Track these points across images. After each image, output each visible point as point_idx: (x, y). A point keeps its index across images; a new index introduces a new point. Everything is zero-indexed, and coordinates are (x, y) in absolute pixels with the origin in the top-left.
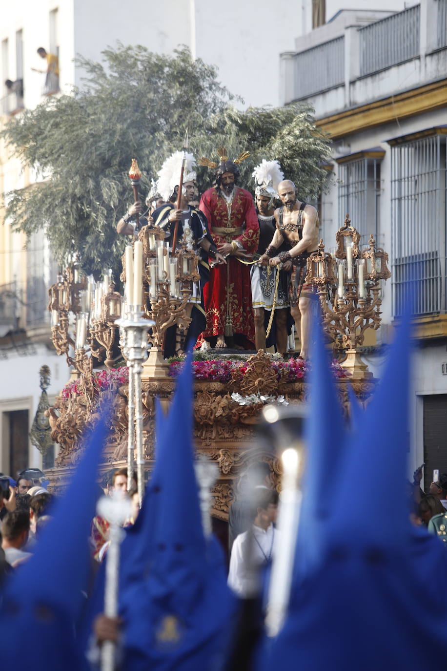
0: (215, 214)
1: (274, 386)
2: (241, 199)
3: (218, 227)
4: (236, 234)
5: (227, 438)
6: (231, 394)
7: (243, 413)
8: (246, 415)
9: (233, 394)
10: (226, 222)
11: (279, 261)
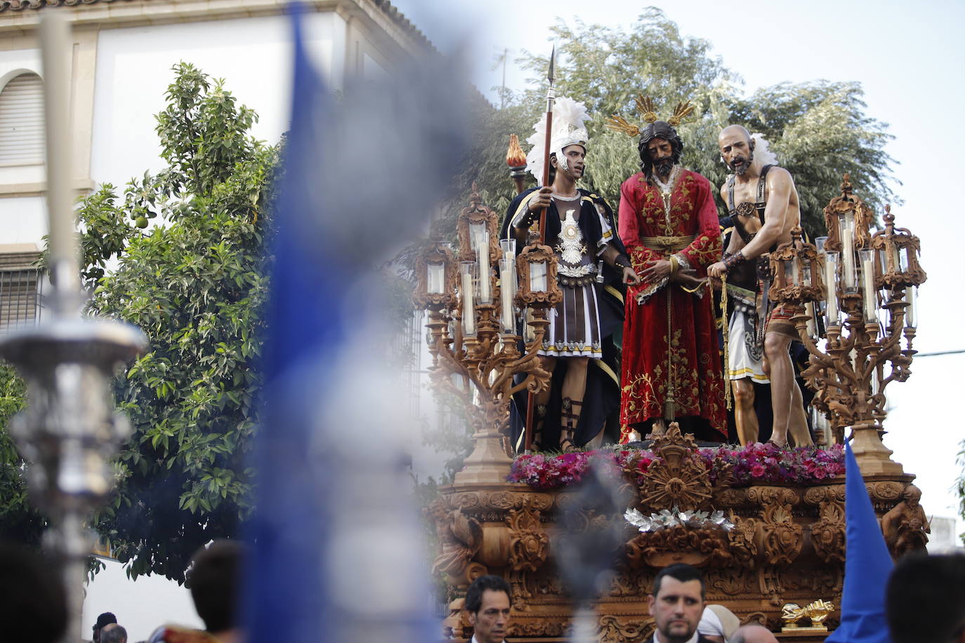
0: (644, 214)
1: (705, 495)
2: (688, 188)
3: (650, 235)
4: (682, 247)
6: (623, 512)
7: (647, 546)
8: (652, 549)
9: (628, 511)
10: (662, 226)
11: (724, 267)
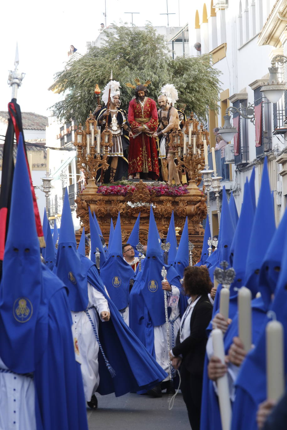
0: (136, 112)
1: (148, 199)
2: (149, 104)
3: (137, 118)
4: (146, 122)
5: (127, 224)
6: (127, 202)
7: (133, 211)
8: (134, 212)
9: (128, 202)
10: (141, 115)
11: (157, 135)
